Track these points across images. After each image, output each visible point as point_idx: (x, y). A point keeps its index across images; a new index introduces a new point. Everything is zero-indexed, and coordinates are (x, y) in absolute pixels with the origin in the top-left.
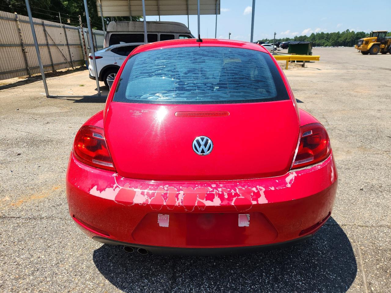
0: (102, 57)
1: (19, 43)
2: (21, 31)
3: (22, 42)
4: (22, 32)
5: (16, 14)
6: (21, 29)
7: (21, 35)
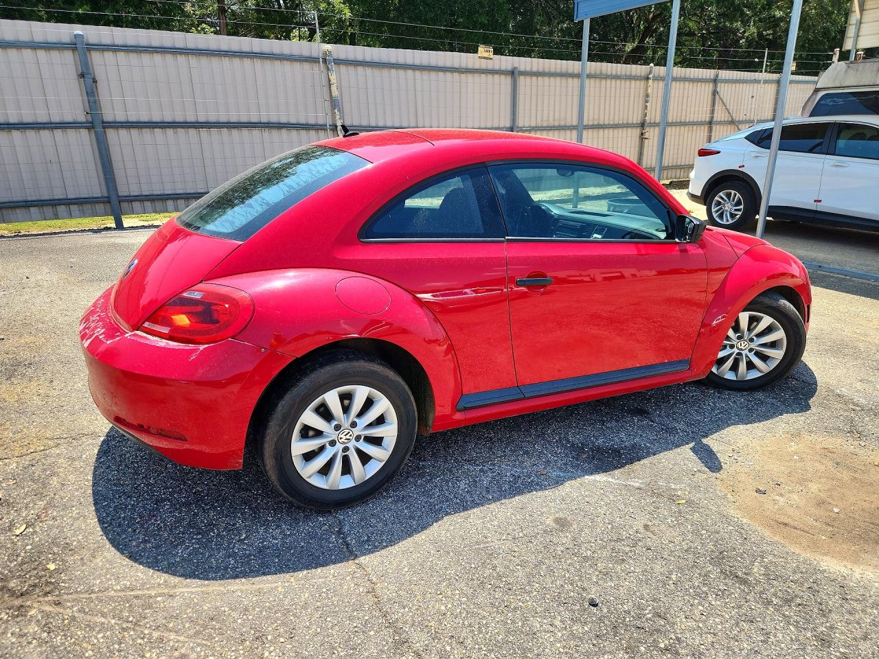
0: (719, 152)
1: (639, 122)
2: (650, 99)
3: (644, 121)
4: (650, 101)
5: (651, 67)
6: (651, 96)
7: (646, 106)
